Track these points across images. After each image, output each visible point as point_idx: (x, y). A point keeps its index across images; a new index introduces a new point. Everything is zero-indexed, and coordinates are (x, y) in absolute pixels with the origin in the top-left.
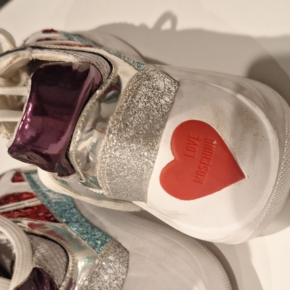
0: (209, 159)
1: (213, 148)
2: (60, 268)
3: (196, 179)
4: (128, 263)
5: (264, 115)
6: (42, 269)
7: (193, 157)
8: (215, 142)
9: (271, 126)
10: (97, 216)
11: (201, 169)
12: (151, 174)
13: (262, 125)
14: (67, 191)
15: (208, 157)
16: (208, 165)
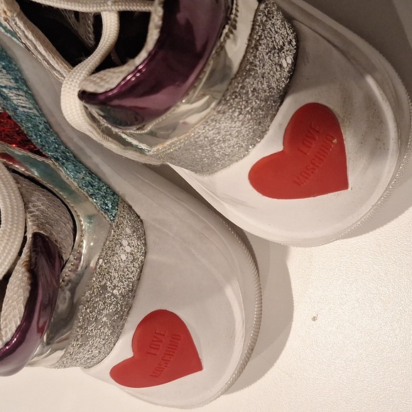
0: (322, 160)
1: (331, 147)
2: (68, 238)
3: (297, 180)
4: (145, 240)
5: (393, 116)
6: (48, 237)
7: (306, 154)
8: (335, 141)
9: (397, 133)
10: (89, 152)
11: (308, 169)
12: (242, 158)
13: (387, 129)
14: (94, 133)
15: (321, 157)
16: (317, 166)
